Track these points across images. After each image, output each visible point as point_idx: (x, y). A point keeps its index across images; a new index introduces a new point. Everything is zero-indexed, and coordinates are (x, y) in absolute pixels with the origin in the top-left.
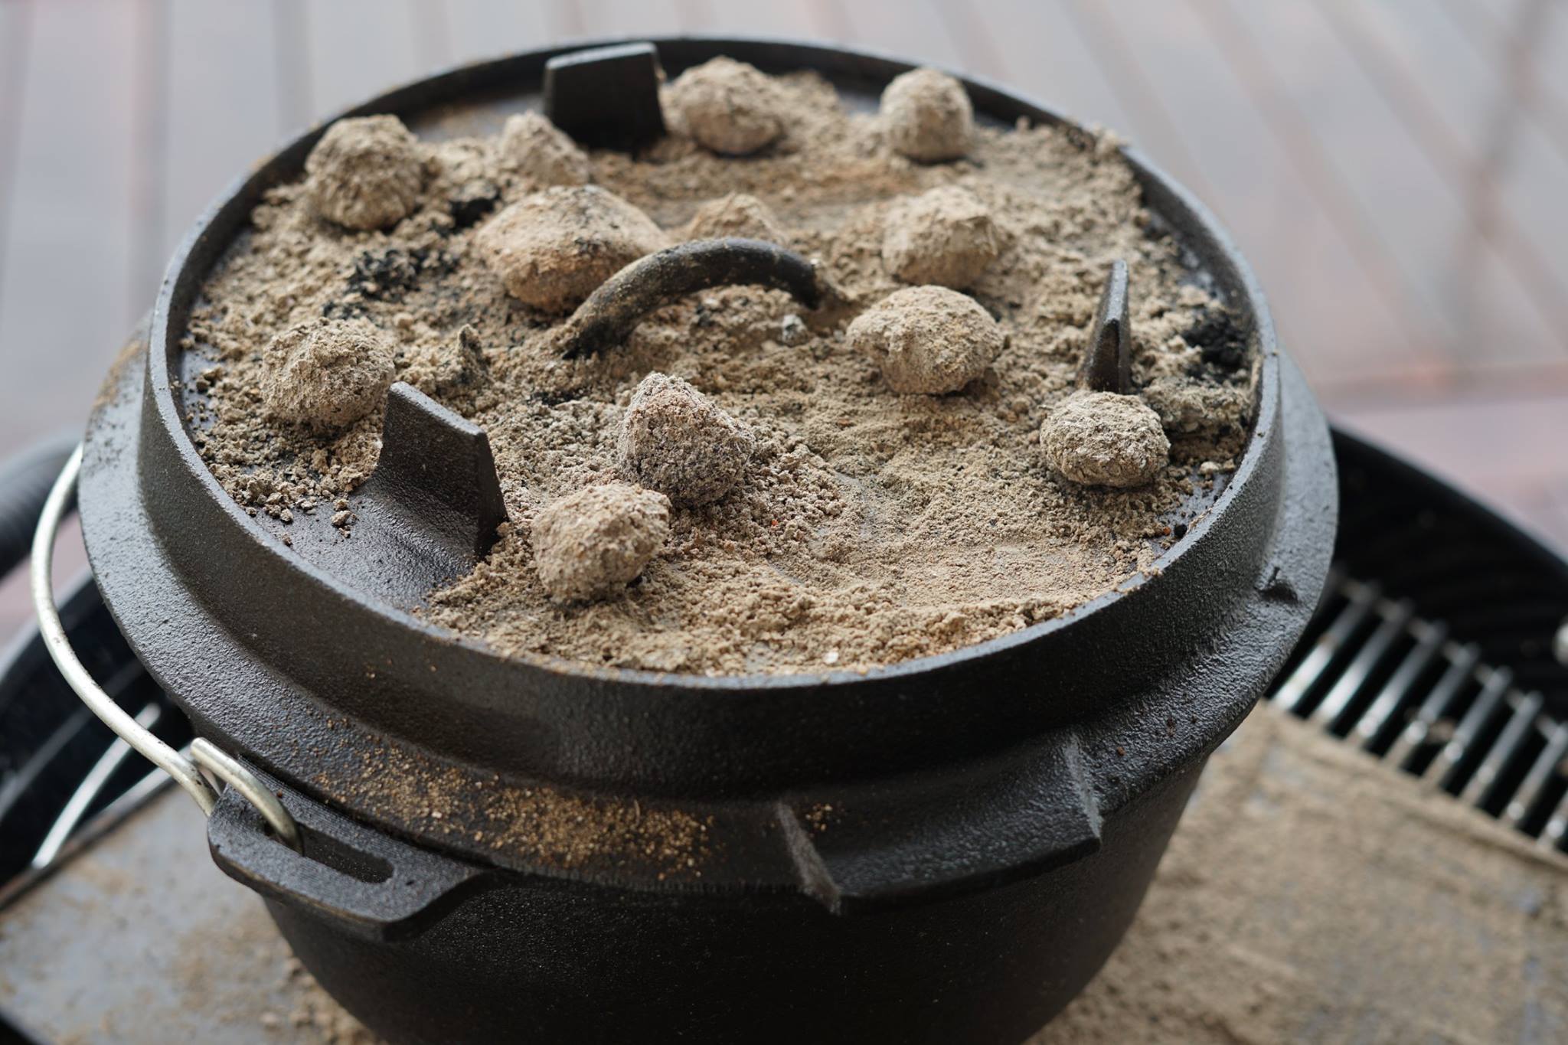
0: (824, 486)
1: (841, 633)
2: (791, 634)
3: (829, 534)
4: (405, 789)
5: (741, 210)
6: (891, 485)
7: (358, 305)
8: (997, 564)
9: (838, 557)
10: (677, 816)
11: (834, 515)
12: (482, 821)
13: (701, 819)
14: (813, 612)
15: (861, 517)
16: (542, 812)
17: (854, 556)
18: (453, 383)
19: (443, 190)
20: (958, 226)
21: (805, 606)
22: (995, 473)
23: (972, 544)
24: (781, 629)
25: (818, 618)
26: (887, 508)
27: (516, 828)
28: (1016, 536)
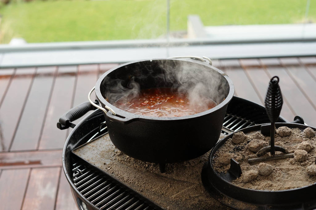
0: (280, 173)
1: (275, 188)
2: (270, 188)
3: (278, 178)
4: (227, 201)
5: (279, 143)
6: (288, 174)
7: (233, 152)
8: (297, 183)
9: (278, 180)
10: (254, 206)
11: (280, 176)
12: (234, 205)
13: (257, 206)
14: (273, 185)
15: (282, 177)
16: (240, 204)
17: (280, 181)
18: (241, 160)
19: (247, 140)
20: (304, 145)
21: (272, 185)
22: (301, 173)
23: (295, 180)
24: (269, 187)
25: (273, 186)
26: (286, 176)
27: (237, 205)
28: (301, 180)
